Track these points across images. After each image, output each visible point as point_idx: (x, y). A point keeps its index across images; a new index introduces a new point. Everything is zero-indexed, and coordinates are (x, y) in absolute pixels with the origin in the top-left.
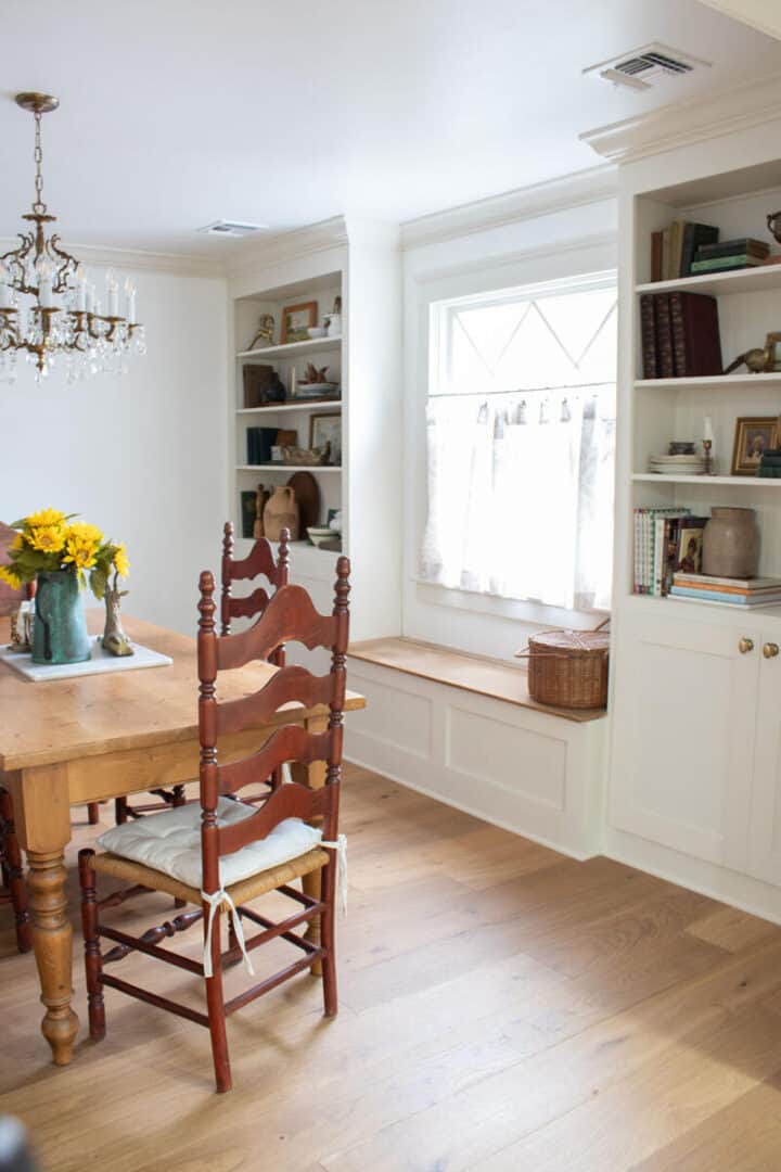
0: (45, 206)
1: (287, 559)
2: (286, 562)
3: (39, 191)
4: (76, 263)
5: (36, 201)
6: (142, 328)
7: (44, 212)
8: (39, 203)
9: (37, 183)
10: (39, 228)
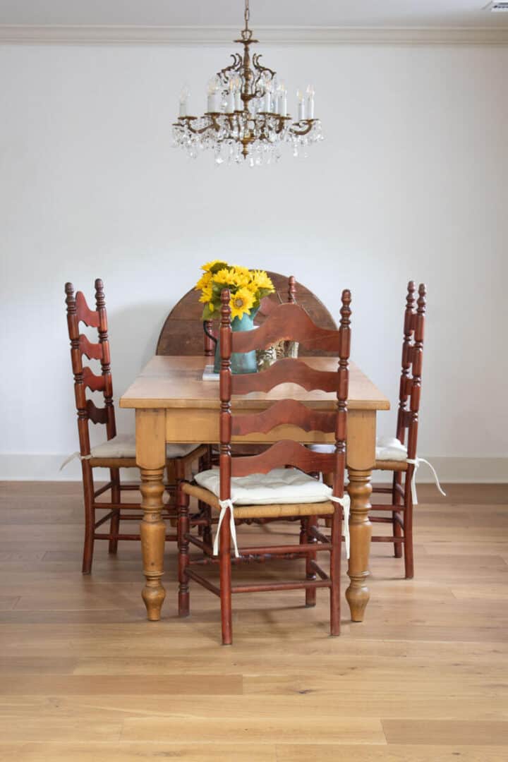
0: (251, 32)
1: (424, 309)
2: (423, 312)
3: (247, 21)
4: (273, 74)
5: (244, 28)
6: (319, 122)
7: (250, 36)
8: (246, 30)
9: (245, 15)
10: (246, 50)
